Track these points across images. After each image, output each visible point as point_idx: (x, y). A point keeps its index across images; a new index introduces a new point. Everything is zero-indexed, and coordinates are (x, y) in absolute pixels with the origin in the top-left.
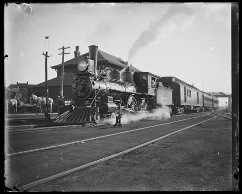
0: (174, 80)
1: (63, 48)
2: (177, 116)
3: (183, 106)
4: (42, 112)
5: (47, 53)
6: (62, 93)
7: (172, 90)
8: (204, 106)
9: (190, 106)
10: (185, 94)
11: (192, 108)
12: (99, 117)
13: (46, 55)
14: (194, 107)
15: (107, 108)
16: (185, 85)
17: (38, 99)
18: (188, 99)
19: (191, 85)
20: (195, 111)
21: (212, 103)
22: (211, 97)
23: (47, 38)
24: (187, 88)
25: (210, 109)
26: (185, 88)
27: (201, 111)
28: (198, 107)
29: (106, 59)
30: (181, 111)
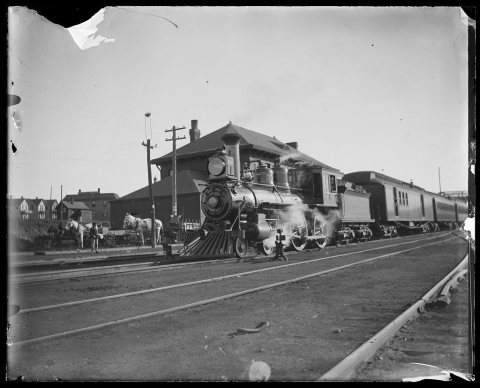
0: (373, 176)
1: (174, 130)
2: (381, 240)
3: (392, 223)
4: (146, 244)
5: (149, 141)
6: (175, 209)
7: (369, 195)
8: (436, 221)
9: (407, 223)
10: (396, 201)
11: (412, 224)
12: (243, 247)
13: (148, 145)
14: (416, 223)
15: (257, 232)
16: (395, 185)
17: (137, 222)
18: (401, 208)
19: (409, 182)
20: (418, 231)
21: (453, 213)
22: (452, 203)
23: (148, 115)
24: (398, 189)
25: (451, 225)
26: (395, 190)
27: (432, 229)
28: (423, 223)
29: (250, 142)
30: (389, 232)
